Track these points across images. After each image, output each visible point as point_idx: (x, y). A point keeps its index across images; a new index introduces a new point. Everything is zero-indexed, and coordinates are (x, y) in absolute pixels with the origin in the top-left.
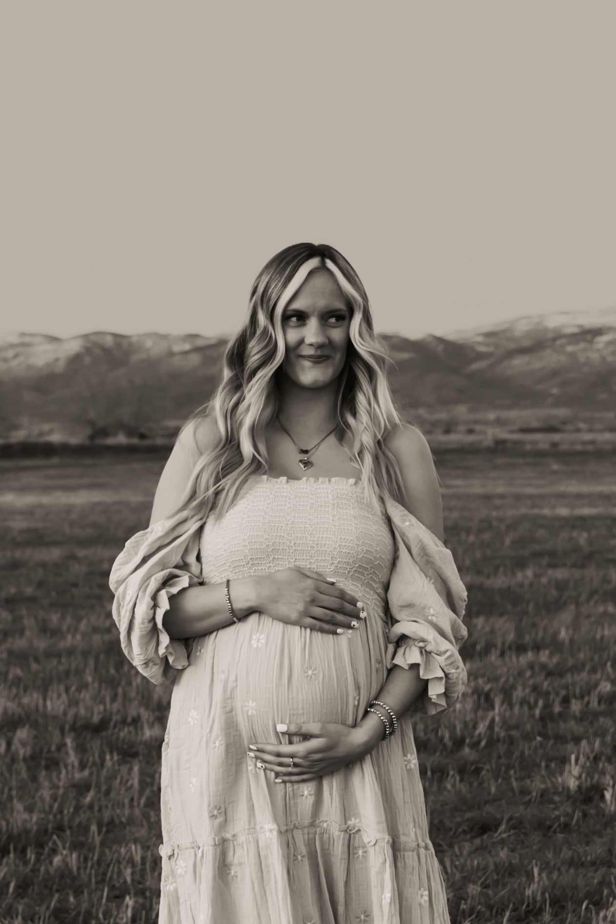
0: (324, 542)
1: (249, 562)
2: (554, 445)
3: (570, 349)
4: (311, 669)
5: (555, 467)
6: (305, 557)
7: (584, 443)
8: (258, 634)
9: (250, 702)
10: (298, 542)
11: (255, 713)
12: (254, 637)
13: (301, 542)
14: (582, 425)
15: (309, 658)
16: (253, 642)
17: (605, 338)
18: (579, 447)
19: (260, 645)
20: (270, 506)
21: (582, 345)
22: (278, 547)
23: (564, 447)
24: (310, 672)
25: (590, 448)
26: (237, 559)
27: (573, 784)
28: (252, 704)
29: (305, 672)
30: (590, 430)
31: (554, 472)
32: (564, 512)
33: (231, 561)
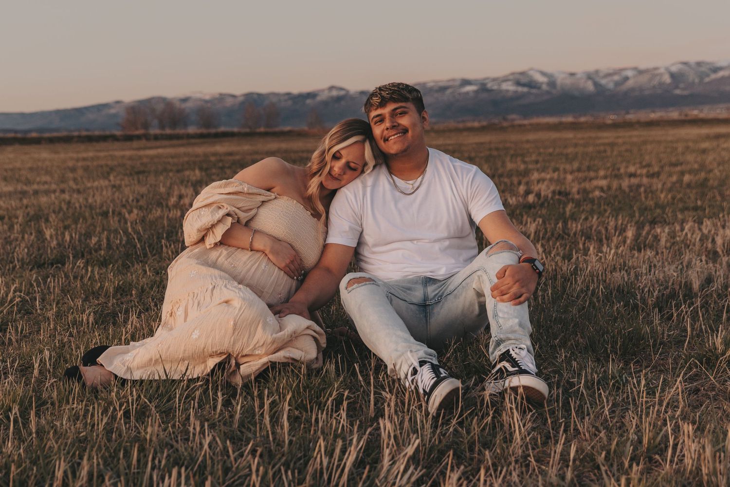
21: (440, 94)
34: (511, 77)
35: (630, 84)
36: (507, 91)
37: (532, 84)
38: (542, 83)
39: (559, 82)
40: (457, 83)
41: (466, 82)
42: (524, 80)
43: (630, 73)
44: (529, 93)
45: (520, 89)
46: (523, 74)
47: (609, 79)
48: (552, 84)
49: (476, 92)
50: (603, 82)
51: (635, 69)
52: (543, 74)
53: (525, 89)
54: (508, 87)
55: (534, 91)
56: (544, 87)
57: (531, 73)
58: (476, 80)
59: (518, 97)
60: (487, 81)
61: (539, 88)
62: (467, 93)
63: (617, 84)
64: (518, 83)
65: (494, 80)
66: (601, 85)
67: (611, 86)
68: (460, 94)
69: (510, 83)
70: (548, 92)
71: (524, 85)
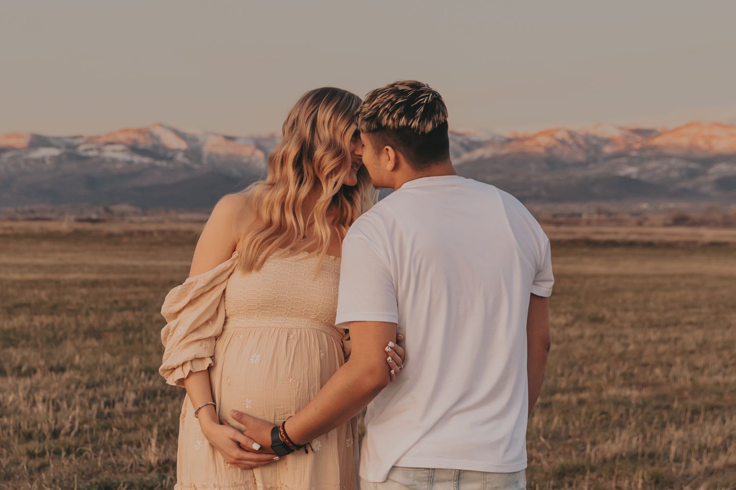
0: (312, 299)
1: (259, 307)
4: (291, 378)
6: (298, 308)
8: (255, 354)
9: (247, 400)
10: (295, 297)
11: (250, 407)
12: (252, 356)
13: (297, 297)
15: (291, 372)
16: (251, 360)
19: (256, 362)
20: (278, 270)
22: (281, 300)
24: (291, 380)
26: (252, 305)
27: (153, 460)
28: (248, 401)
29: (287, 380)
32: (17, 276)
33: (247, 305)
34: (122, 137)
36: (114, 161)
37: (157, 152)
38: (176, 151)
39: (206, 149)
40: (22, 142)
41: (39, 141)
42: (144, 142)
44: (153, 167)
45: (137, 159)
46: (142, 131)
48: (194, 153)
49: (57, 159)
52: (180, 135)
53: (146, 160)
54: (117, 154)
55: (163, 164)
56: (180, 157)
57: (158, 131)
58: (58, 139)
59: (132, 172)
60: (76, 142)
61: (171, 159)
62: (42, 160)
64: (134, 149)
65: (91, 140)
68: (27, 161)
69: (120, 147)
70: (186, 168)
71: (143, 152)
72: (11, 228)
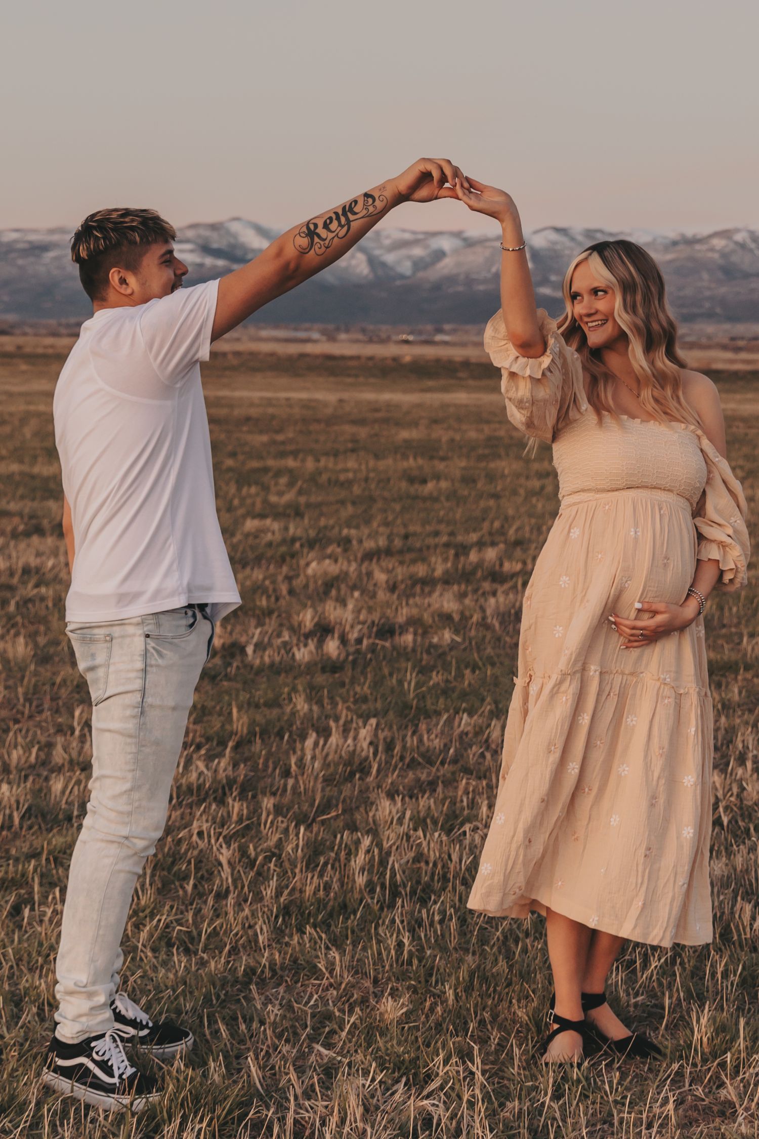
2: (19, 347)
3: (20, 262)
5: (24, 367)
7: (45, 347)
14: (28, 330)
17: (51, 254)
18: (40, 351)
21: (32, 259)
23: (28, 350)
25: (50, 351)
30: (36, 335)
31: (23, 372)
34: (191, 234)
35: (446, 266)
37: (234, 252)
42: (217, 243)
43: (446, 244)
45: (209, 261)
46: (214, 227)
47: (403, 252)
50: (390, 258)
51: (458, 235)
52: (261, 231)
53: (221, 263)
57: (235, 227)
63: (419, 265)
64: (206, 248)
66: (384, 265)
67: (406, 268)
69: (188, 247)
71: (217, 253)
72: (52, 346)
